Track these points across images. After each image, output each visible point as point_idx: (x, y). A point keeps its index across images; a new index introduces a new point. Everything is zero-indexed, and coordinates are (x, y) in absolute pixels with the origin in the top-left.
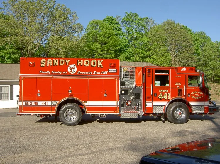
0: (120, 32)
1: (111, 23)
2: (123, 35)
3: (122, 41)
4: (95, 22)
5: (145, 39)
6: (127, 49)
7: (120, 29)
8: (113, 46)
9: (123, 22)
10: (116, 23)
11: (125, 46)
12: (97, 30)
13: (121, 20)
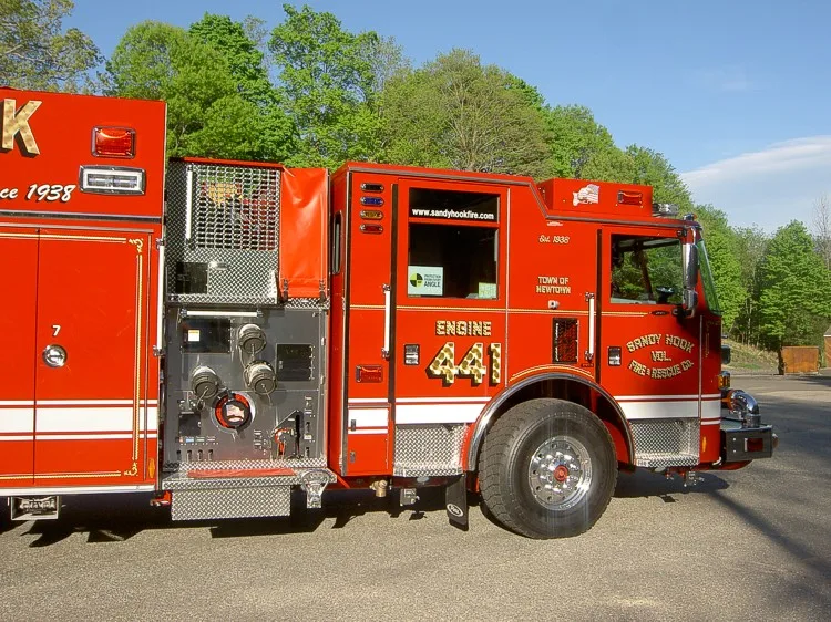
0: (259, 84)
1: (221, 42)
2: (270, 96)
3: (267, 121)
4: (153, 30)
5: (363, 121)
6: (287, 158)
7: (259, 71)
8: (228, 137)
9: (275, 45)
10: (242, 46)
11: (279, 144)
12: (158, 68)
13: (269, 39)
